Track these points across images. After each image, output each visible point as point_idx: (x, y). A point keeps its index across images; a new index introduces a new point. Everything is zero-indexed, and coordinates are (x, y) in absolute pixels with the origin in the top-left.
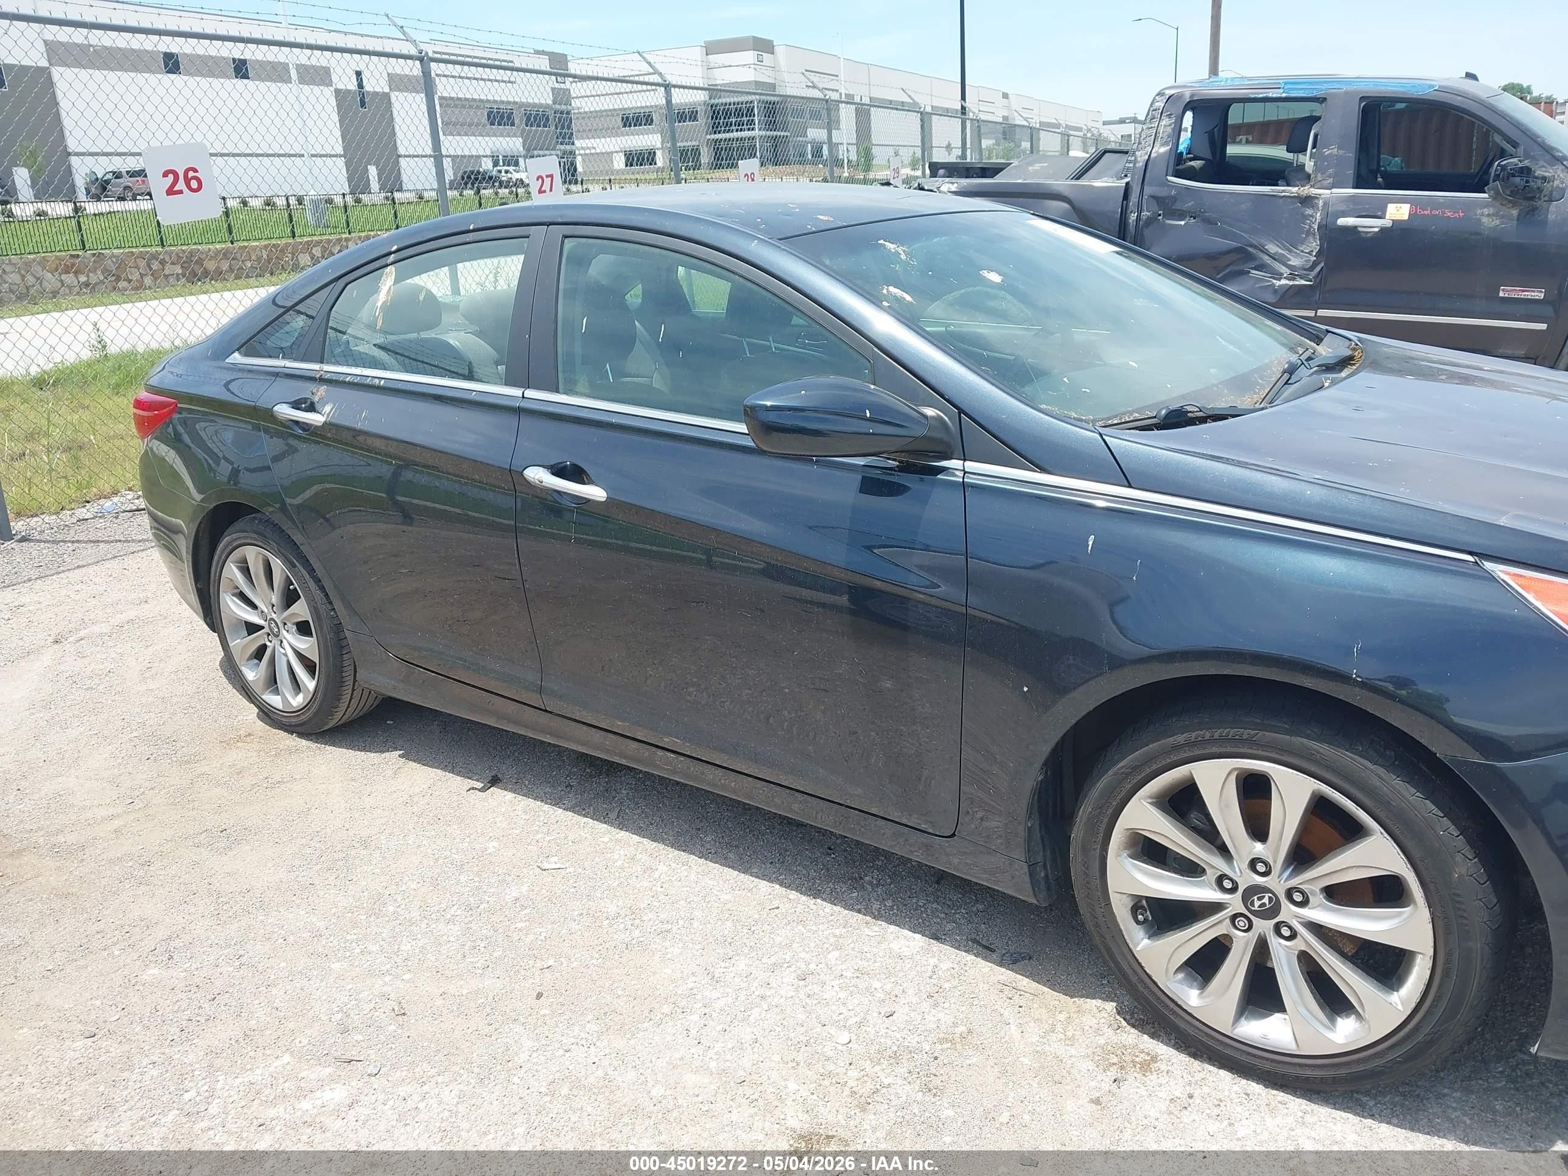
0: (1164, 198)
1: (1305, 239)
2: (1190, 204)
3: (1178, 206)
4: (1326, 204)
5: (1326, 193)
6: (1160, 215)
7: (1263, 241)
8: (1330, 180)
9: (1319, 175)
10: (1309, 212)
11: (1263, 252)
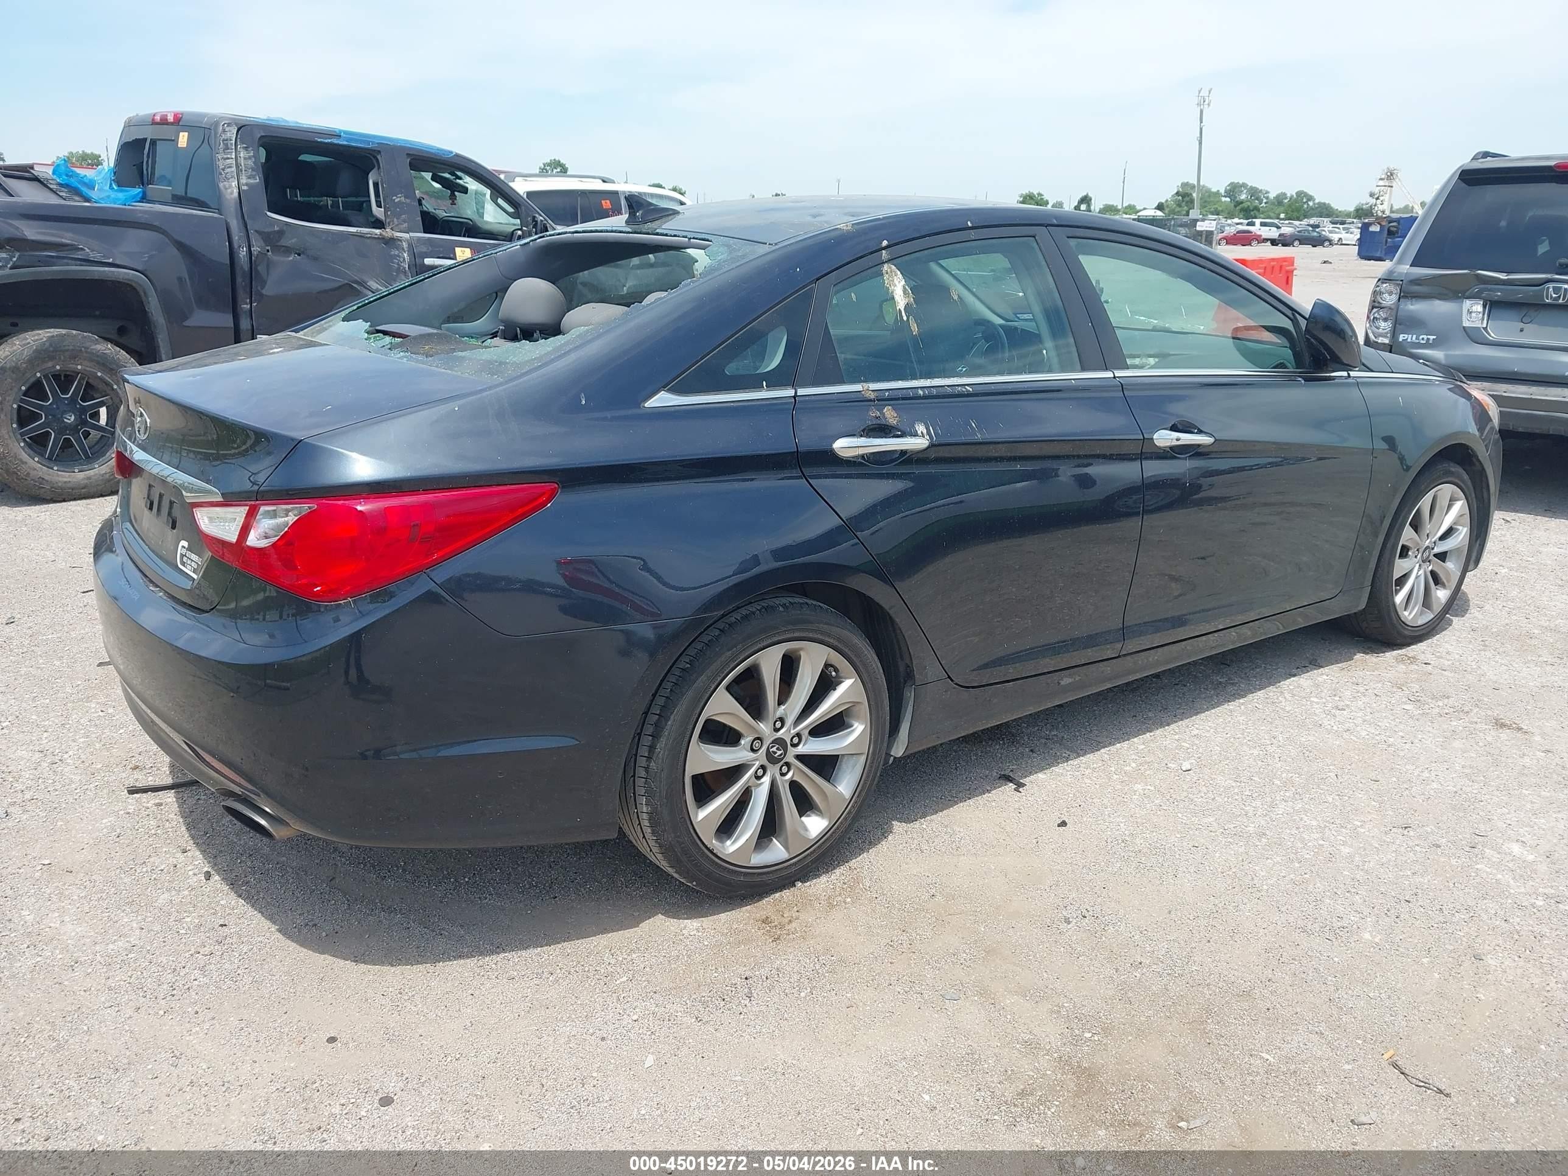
0: (269, 234)
1: (397, 276)
2: (293, 241)
3: (283, 242)
4: (410, 245)
5: (406, 236)
6: (268, 251)
7: (365, 278)
8: (405, 225)
9: (395, 220)
10: (395, 252)
11: (366, 288)
